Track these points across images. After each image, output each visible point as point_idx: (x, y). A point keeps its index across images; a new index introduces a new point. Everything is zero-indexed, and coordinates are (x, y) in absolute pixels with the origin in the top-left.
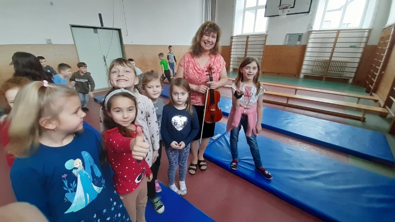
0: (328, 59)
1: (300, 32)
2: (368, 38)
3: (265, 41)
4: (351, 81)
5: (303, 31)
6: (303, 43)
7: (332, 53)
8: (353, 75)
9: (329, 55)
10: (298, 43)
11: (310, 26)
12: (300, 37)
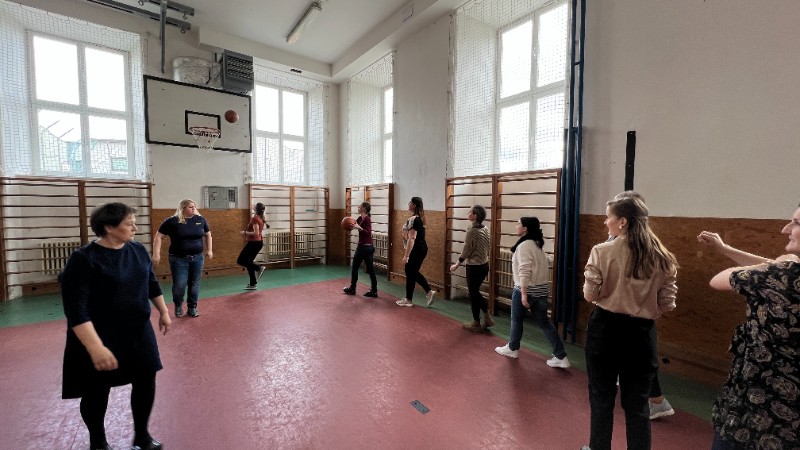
0: (288, 231)
1: (229, 184)
2: (327, 199)
3: (149, 198)
4: (323, 261)
5: (236, 182)
6: (241, 205)
7: (292, 221)
8: (323, 252)
9: (288, 225)
10: (232, 205)
11: (246, 175)
12: (232, 194)
